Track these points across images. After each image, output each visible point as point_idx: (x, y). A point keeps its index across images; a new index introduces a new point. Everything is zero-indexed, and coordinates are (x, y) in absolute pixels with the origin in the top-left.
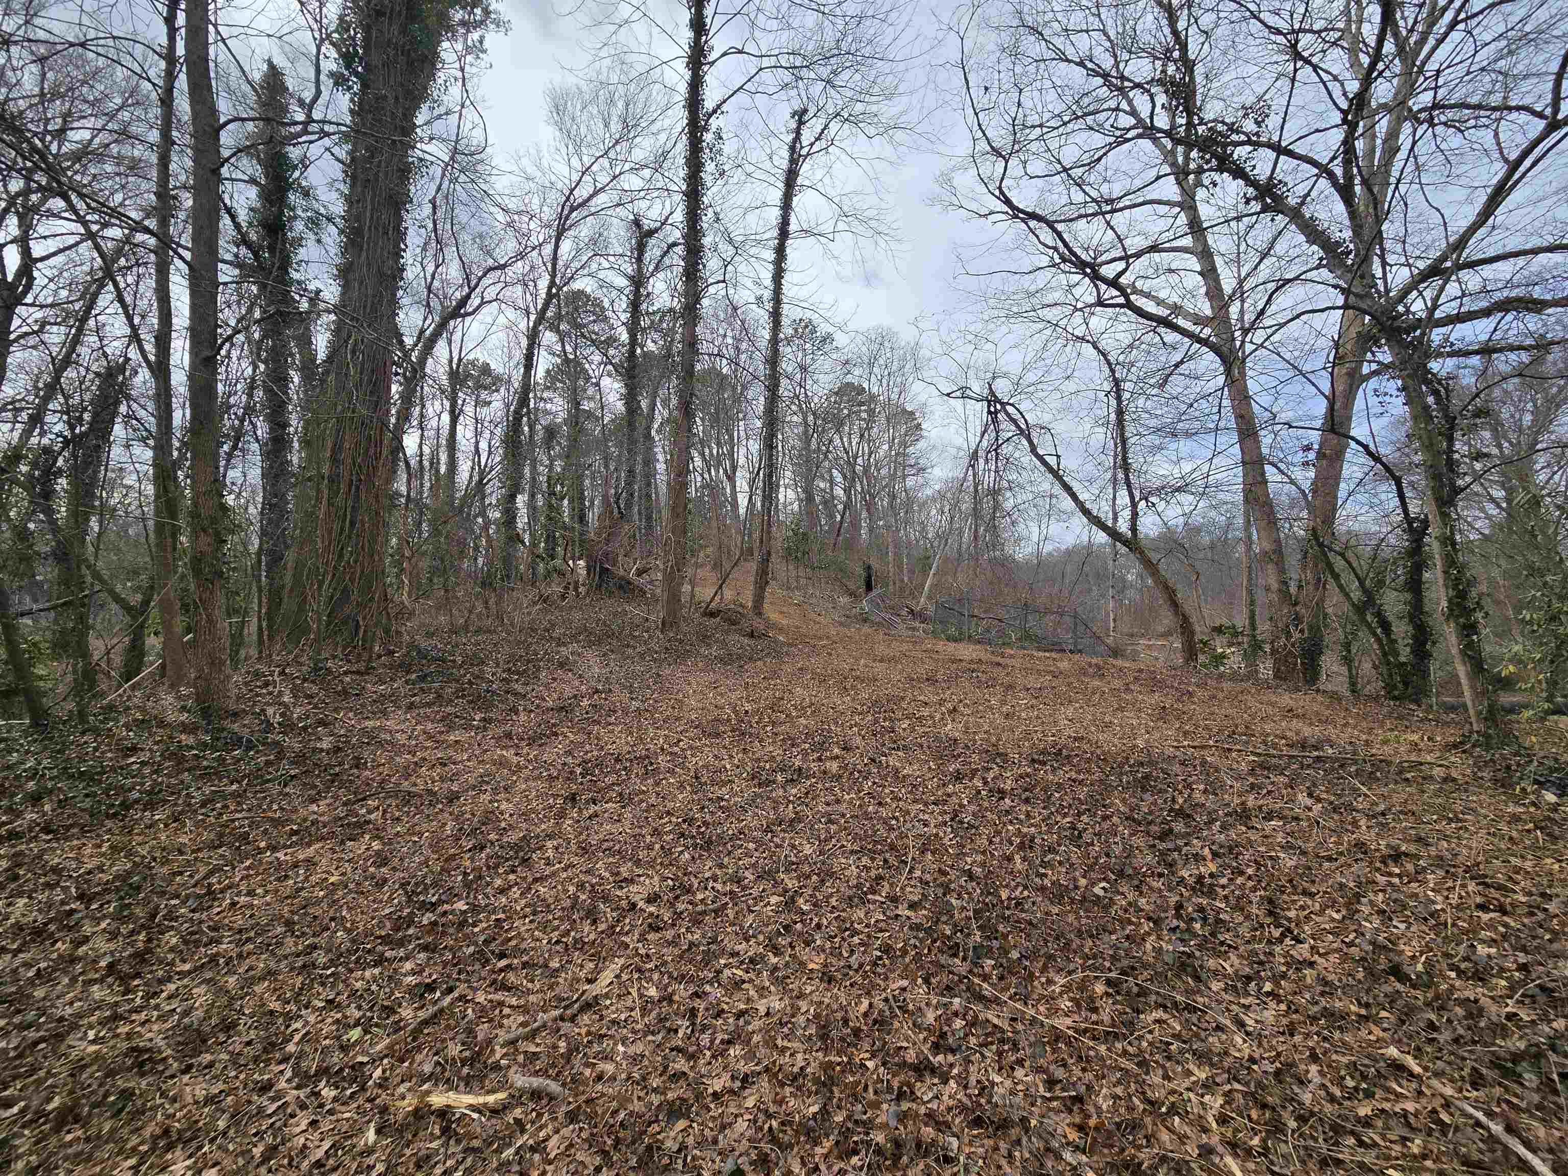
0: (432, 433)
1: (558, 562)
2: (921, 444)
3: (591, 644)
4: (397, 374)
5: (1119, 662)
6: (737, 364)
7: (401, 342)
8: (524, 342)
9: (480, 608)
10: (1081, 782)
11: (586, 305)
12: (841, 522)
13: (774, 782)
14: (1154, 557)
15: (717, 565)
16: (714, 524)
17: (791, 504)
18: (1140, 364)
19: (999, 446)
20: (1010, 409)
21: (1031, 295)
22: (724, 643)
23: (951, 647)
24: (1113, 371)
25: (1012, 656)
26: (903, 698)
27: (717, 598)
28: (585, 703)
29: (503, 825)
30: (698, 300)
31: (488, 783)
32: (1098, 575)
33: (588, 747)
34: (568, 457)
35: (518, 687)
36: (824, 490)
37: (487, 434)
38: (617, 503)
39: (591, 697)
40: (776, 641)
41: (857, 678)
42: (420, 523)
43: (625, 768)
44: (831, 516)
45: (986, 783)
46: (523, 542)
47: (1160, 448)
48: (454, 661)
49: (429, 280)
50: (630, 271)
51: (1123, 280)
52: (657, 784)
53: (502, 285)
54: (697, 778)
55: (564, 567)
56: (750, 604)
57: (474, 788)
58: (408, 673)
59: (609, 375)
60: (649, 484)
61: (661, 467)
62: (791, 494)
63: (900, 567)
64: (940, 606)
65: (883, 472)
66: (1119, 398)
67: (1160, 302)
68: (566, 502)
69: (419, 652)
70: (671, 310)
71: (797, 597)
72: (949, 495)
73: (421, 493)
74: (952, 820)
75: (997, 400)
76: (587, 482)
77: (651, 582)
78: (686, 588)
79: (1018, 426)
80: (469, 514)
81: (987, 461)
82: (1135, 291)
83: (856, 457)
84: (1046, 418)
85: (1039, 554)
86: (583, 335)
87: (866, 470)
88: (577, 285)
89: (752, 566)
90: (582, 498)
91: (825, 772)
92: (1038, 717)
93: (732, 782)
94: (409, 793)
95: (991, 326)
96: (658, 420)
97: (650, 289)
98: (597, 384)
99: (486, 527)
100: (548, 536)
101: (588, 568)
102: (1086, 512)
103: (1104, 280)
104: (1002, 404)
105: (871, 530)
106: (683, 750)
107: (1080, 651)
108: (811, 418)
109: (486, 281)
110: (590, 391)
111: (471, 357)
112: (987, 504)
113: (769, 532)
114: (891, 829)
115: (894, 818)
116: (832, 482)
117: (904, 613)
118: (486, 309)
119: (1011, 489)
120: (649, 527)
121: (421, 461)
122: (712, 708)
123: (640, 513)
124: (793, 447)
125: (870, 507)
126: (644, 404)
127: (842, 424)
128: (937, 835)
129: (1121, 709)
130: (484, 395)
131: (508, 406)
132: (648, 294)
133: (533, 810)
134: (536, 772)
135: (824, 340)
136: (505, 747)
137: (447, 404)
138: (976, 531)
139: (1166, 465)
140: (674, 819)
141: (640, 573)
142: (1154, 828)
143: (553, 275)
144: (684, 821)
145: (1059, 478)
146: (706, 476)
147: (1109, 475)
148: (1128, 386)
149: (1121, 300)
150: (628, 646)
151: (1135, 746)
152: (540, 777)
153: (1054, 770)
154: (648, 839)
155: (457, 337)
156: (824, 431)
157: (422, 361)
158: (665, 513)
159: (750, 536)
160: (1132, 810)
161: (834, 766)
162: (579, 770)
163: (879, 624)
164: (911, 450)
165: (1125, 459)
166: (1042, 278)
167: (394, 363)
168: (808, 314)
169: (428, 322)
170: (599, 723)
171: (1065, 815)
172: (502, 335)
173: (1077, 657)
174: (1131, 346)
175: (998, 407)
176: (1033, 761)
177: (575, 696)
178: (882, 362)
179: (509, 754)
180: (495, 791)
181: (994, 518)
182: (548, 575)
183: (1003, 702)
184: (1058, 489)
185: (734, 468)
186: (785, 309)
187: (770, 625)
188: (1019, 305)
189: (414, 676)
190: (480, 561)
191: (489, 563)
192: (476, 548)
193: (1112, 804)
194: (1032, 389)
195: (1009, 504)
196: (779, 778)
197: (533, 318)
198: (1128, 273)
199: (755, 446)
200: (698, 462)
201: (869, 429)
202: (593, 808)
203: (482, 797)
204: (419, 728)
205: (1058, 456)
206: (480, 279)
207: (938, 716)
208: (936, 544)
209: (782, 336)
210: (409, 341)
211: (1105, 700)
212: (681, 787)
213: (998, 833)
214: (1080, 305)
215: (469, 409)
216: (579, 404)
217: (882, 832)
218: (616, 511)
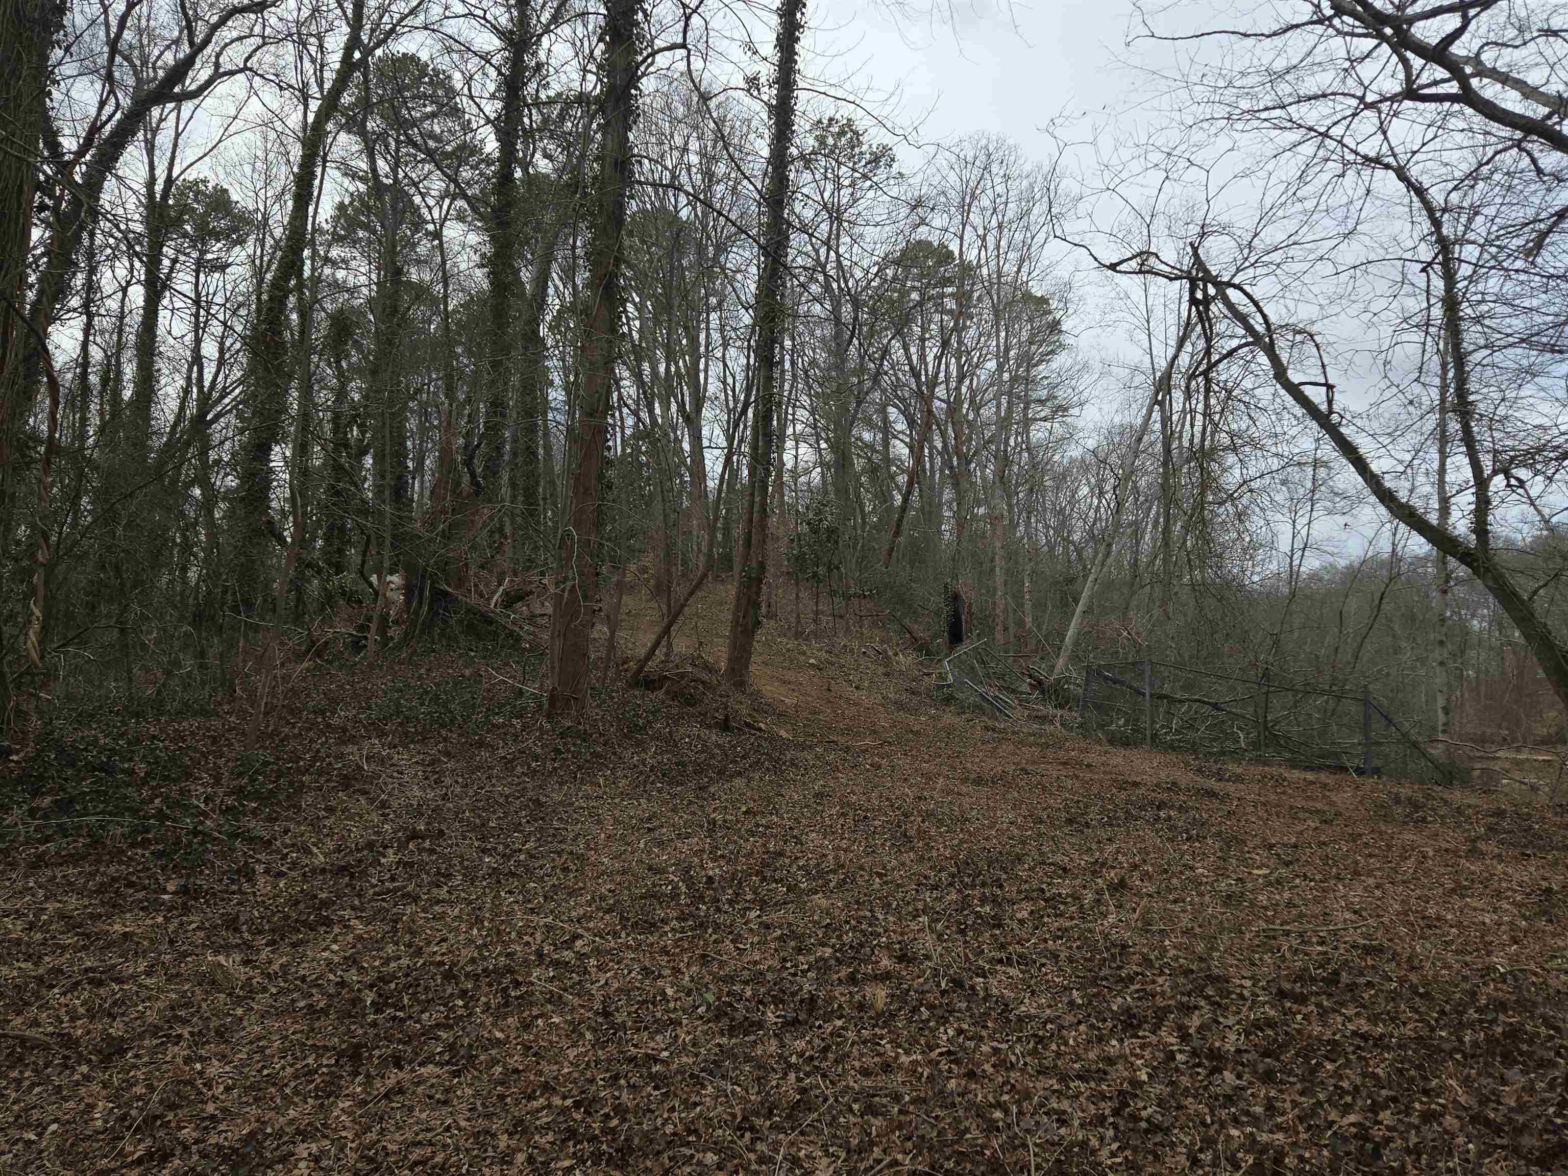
0: (106, 323)
1: (349, 578)
2: (1060, 361)
3: (406, 739)
4: (42, 207)
5: (1457, 796)
6: (707, 204)
7: (54, 146)
8: (296, 152)
9: (188, 664)
10: (1379, 1042)
11: (418, 81)
12: (904, 508)
13: (760, 1025)
14: (1523, 586)
15: (661, 589)
16: (657, 506)
17: (807, 472)
18: (1490, 211)
19: (1211, 366)
20: (1234, 295)
21: (1275, 77)
22: (670, 743)
23: (1118, 758)
24: (1437, 224)
25: (1239, 779)
26: (1019, 859)
27: (660, 653)
28: (391, 857)
29: (211, 1108)
30: (633, 79)
31: (185, 1022)
32: (1411, 618)
33: (390, 949)
34: (374, 372)
35: (258, 828)
36: (871, 447)
37: (216, 328)
38: (468, 463)
39: (402, 846)
40: (773, 739)
41: (928, 816)
42: (78, 497)
43: (463, 994)
44: (884, 497)
45: (1185, 1037)
46: (281, 540)
47: (1531, 372)
48: (131, 772)
49: (114, 29)
50: (503, 20)
51: (1458, 49)
52: (526, 1026)
53: (256, 41)
54: (606, 1014)
55: (363, 586)
56: (723, 665)
57: (155, 1031)
58: (36, 793)
59: (461, 218)
60: (532, 429)
61: (556, 395)
62: (806, 452)
63: (1018, 597)
64: (1093, 673)
65: (987, 412)
66: (1449, 277)
67: (1529, 92)
68: (368, 461)
69: (61, 751)
70: (582, 99)
71: (815, 653)
72: (1113, 459)
73: (83, 437)
74: (1116, 1113)
75: (1209, 278)
76: (412, 424)
77: (532, 618)
78: (600, 631)
79: (1250, 329)
80: (175, 481)
81: (1188, 395)
82: (1482, 71)
83: (933, 383)
84: (1304, 314)
85: (1293, 575)
86: (411, 142)
87: (953, 408)
88: (403, 45)
89: (729, 591)
90: (401, 455)
91: (861, 1007)
92: (1290, 904)
93: (678, 1023)
94: (23, 1041)
95: (1197, 136)
96: (554, 303)
97: (542, 56)
98: (437, 235)
99: (208, 503)
100: (331, 528)
101: (408, 590)
102: (1386, 497)
103: (1421, 50)
104: (1218, 284)
105: (961, 524)
106: (581, 956)
107: (1377, 771)
108: (847, 310)
109: (225, 34)
110: (423, 248)
111: (191, 175)
112: (1188, 477)
113: (763, 526)
114: (992, 1128)
115: (999, 1105)
116: (886, 429)
117: (1025, 688)
118: (223, 88)
119: (1234, 449)
120: (532, 512)
121: (84, 375)
122: (641, 870)
123: (513, 485)
124: (813, 363)
125: (958, 479)
126: (525, 275)
127: (907, 320)
128: (1084, 1144)
129: (1459, 890)
130: (215, 250)
131: (259, 274)
132: (539, 66)
133: (272, 1080)
134: (284, 1000)
135: (875, 160)
136: (226, 949)
137: (140, 271)
138: (1167, 530)
139: (1545, 407)
140: (557, 1101)
141: (510, 600)
142: (1528, 1141)
143: (356, 24)
144: (577, 1105)
145: (1333, 432)
146: (644, 415)
147: (1432, 421)
148: (1470, 252)
149: (1453, 88)
150: (481, 744)
151: (1490, 968)
152: (290, 1010)
153: (1323, 1014)
154: (503, 1141)
155: (164, 139)
156: (872, 333)
157: (94, 185)
158: (563, 487)
159: (727, 530)
160: (1483, 1101)
161: (879, 995)
162: (369, 997)
163: (978, 709)
164: (1042, 370)
165: (1462, 393)
166: (1299, 42)
167: (38, 187)
168: (846, 111)
169: (108, 109)
170: (416, 899)
171: (1347, 1109)
172: (254, 137)
173: (1372, 781)
174: (1473, 176)
175: (1212, 291)
176: (1282, 994)
177: (370, 845)
178: (985, 202)
179: (230, 962)
180: (198, 1040)
181: (1201, 505)
182: (328, 599)
183: (1221, 872)
184: (1328, 450)
185: (699, 401)
186: (803, 101)
187: (761, 707)
188: (1254, 97)
189: (48, 800)
190: (193, 574)
191: (212, 575)
192: (187, 548)
193: (1441, 1090)
194: (1276, 257)
195: (1232, 478)
196: (771, 1017)
197: (314, 105)
198: (1466, 37)
199: (738, 360)
200: (629, 388)
201: (959, 329)
202: (394, 1077)
203: (172, 1050)
204: (51, 906)
205: (1330, 387)
206: (214, 28)
207: (1089, 897)
208: (1088, 552)
209: (794, 151)
210: (69, 144)
211: (1427, 873)
212: (574, 1030)
213: (1209, 1143)
214: (1370, 98)
215: (183, 281)
216: (398, 272)
217: (974, 1134)
218: (466, 478)
